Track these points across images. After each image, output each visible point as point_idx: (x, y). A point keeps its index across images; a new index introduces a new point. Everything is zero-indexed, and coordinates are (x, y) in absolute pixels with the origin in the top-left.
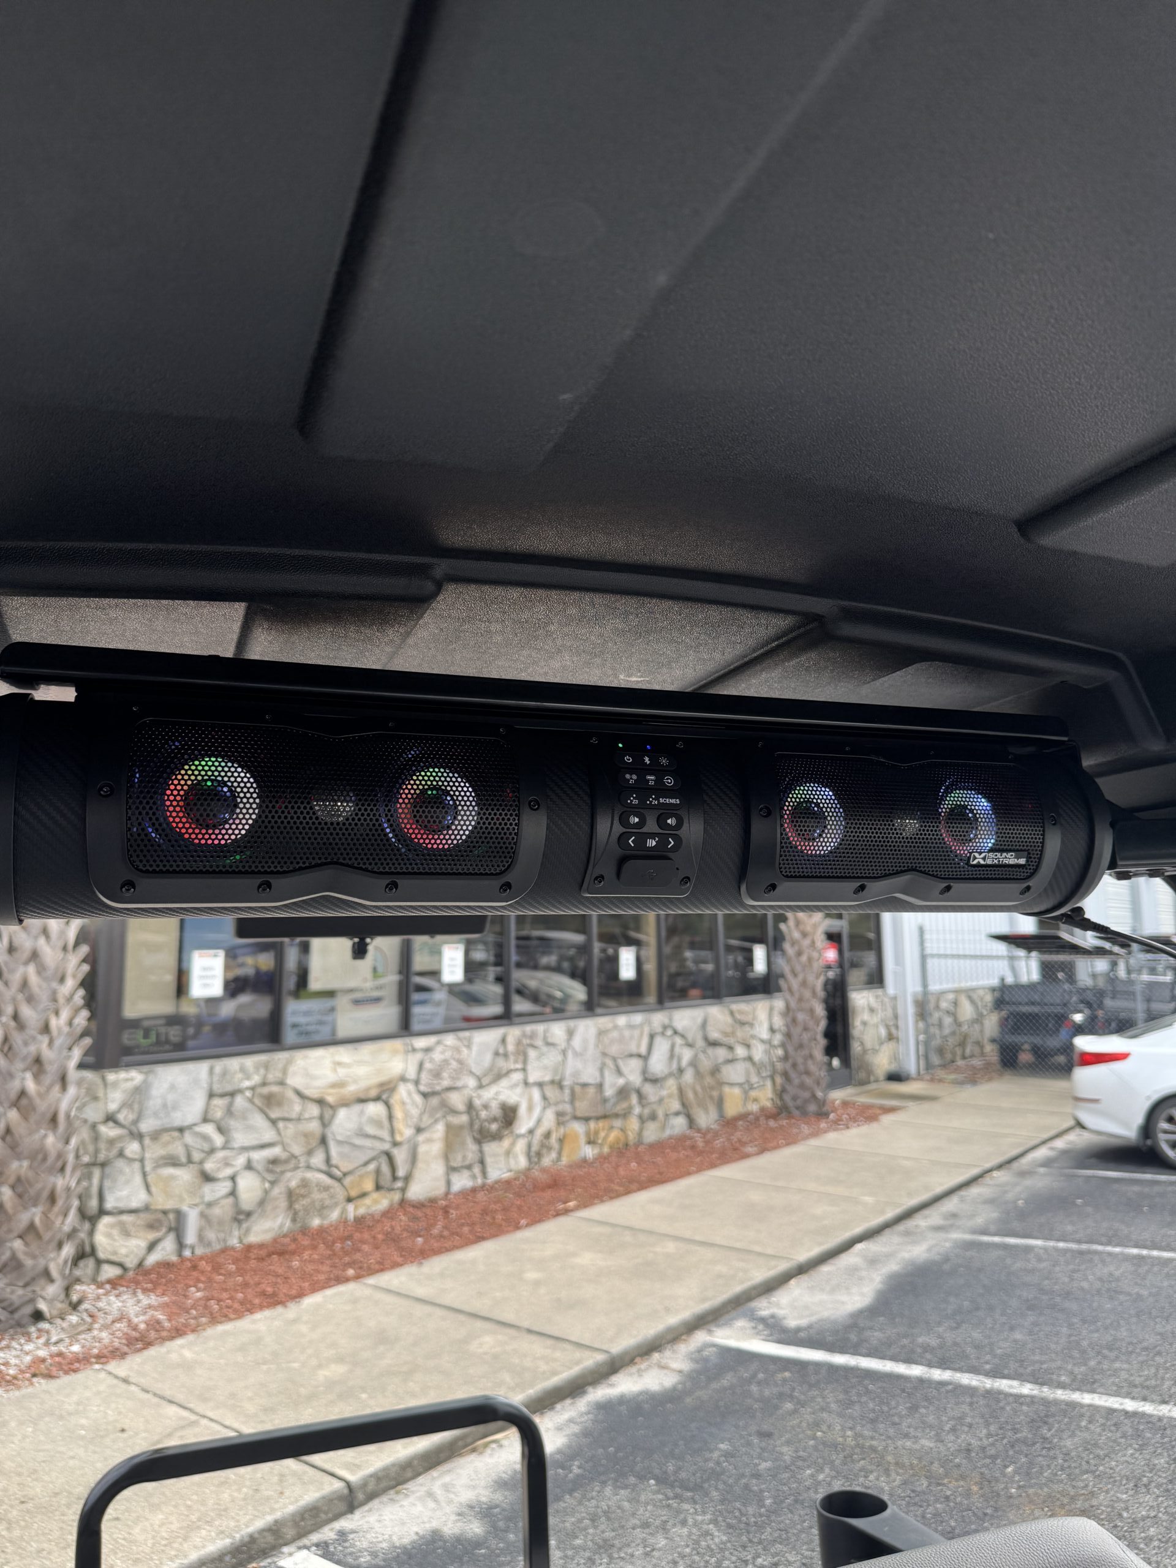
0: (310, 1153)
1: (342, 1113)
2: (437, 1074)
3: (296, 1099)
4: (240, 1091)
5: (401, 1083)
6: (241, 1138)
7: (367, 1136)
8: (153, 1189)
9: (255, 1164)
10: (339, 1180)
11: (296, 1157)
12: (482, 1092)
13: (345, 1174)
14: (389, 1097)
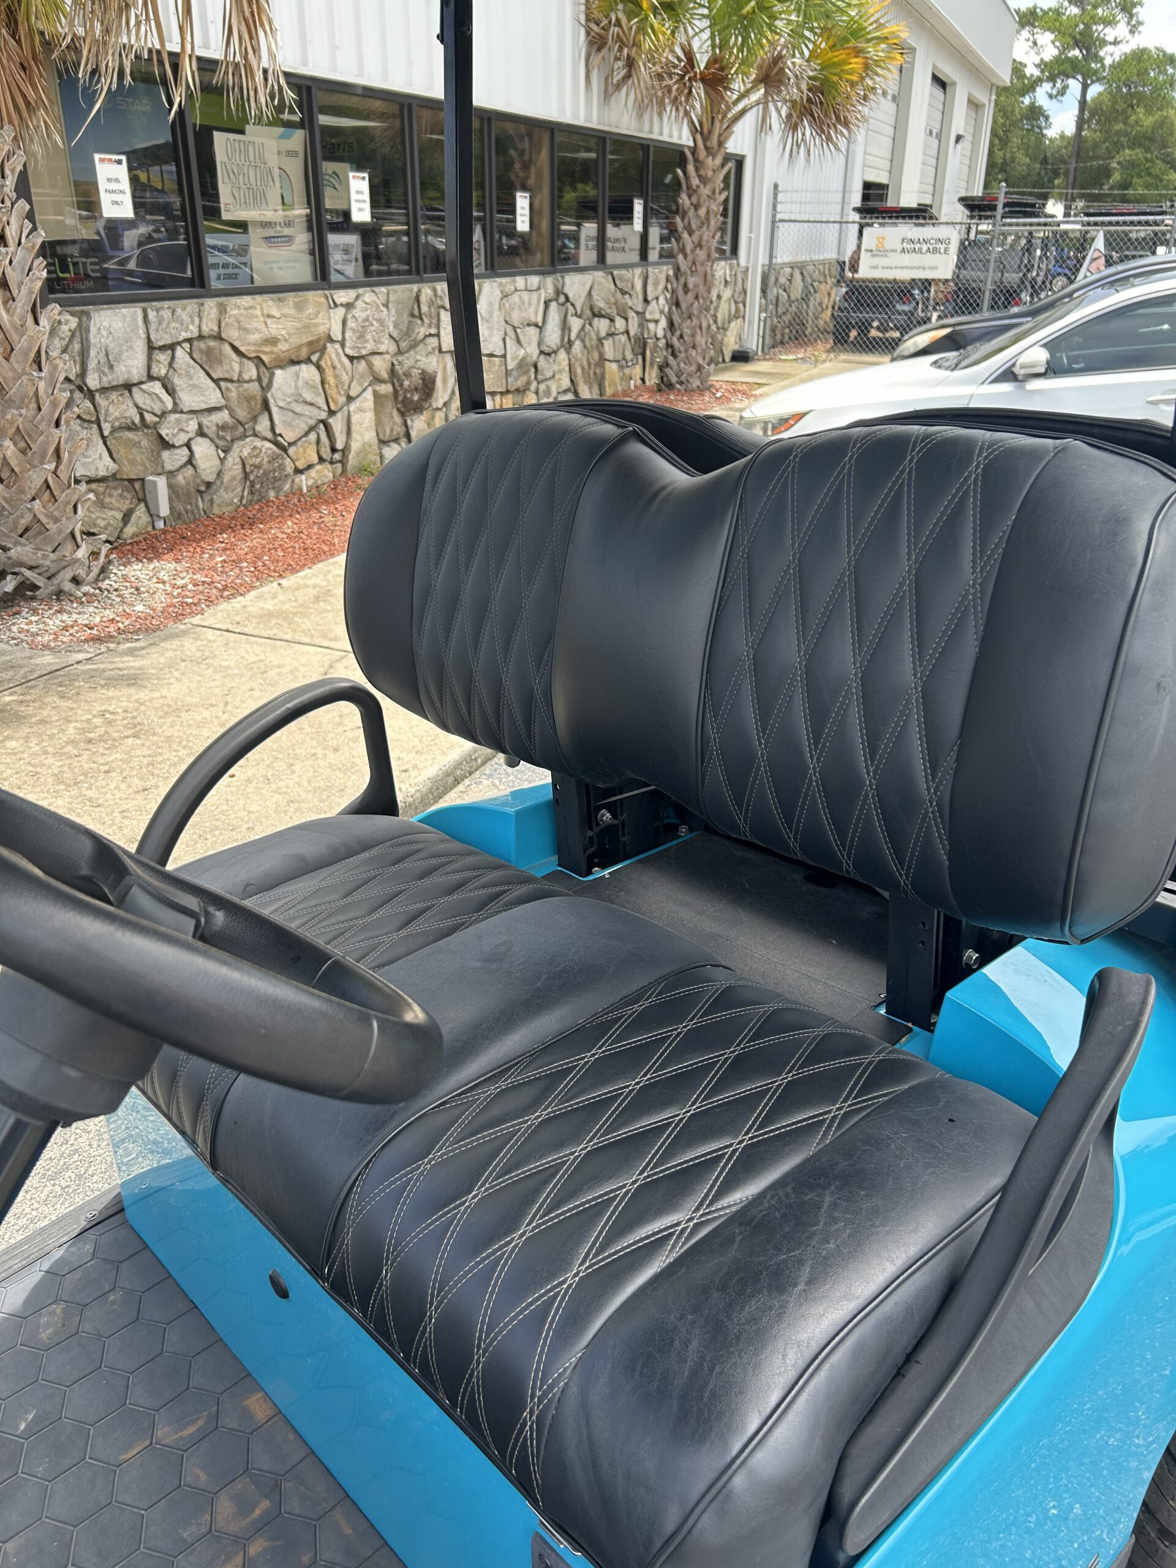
0: (254, 419)
1: (278, 373)
2: (361, 336)
3: (233, 355)
4: (179, 343)
5: (328, 345)
6: (189, 400)
7: (306, 402)
8: (115, 455)
9: (205, 430)
10: (284, 450)
11: (240, 423)
12: (400, 358)
13: (290, 444)
14: (320, 359)
